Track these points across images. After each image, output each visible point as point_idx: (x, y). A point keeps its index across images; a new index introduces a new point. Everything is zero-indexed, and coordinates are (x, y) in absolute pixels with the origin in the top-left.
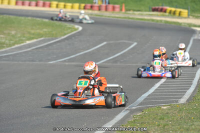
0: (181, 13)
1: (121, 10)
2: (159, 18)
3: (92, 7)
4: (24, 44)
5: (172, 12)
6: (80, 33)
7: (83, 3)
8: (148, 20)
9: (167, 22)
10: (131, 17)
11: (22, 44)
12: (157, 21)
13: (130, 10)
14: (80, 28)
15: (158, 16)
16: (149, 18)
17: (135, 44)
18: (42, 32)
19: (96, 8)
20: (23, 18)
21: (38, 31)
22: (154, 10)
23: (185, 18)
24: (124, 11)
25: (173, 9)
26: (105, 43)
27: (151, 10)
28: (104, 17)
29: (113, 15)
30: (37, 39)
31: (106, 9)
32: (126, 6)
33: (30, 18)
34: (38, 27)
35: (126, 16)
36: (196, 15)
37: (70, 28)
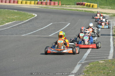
0: (94, 6)
1: (59, 4)
2: (81, 9)
3: (42, 3)
4: (5, 25)
5: (88, 5)
6: (36, 18)
7: (36, 1)
8: (75, 10)
9: (86, 11)
10: (65, 8)
11: (3, 25)
12: (80, 10)
13: (63, 5)
14: (36, 15)
15: (80, 7)
16: (75, 9)
17: (69, 24)
18: (14, 18)
19: (44, 4)
20: (2, 10)
21: (12, 17)
22: (78, 4)
23: (96, 9)
24: (60, 5)
25: (89, 4)
26: (51, 24)
27: (76, 4)
28: (49, 9)
29: (54, 8)
30: (11, 22)
31: (50, 4)
32: (61, 2)
33: (6, 10)
34: (11, 15)
35: (62, 8)
36: (102, 7)
37: (30, 15)
